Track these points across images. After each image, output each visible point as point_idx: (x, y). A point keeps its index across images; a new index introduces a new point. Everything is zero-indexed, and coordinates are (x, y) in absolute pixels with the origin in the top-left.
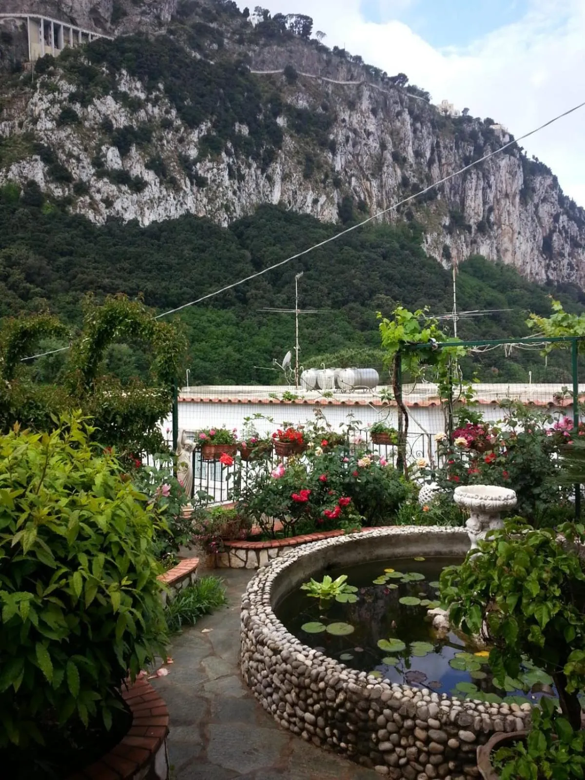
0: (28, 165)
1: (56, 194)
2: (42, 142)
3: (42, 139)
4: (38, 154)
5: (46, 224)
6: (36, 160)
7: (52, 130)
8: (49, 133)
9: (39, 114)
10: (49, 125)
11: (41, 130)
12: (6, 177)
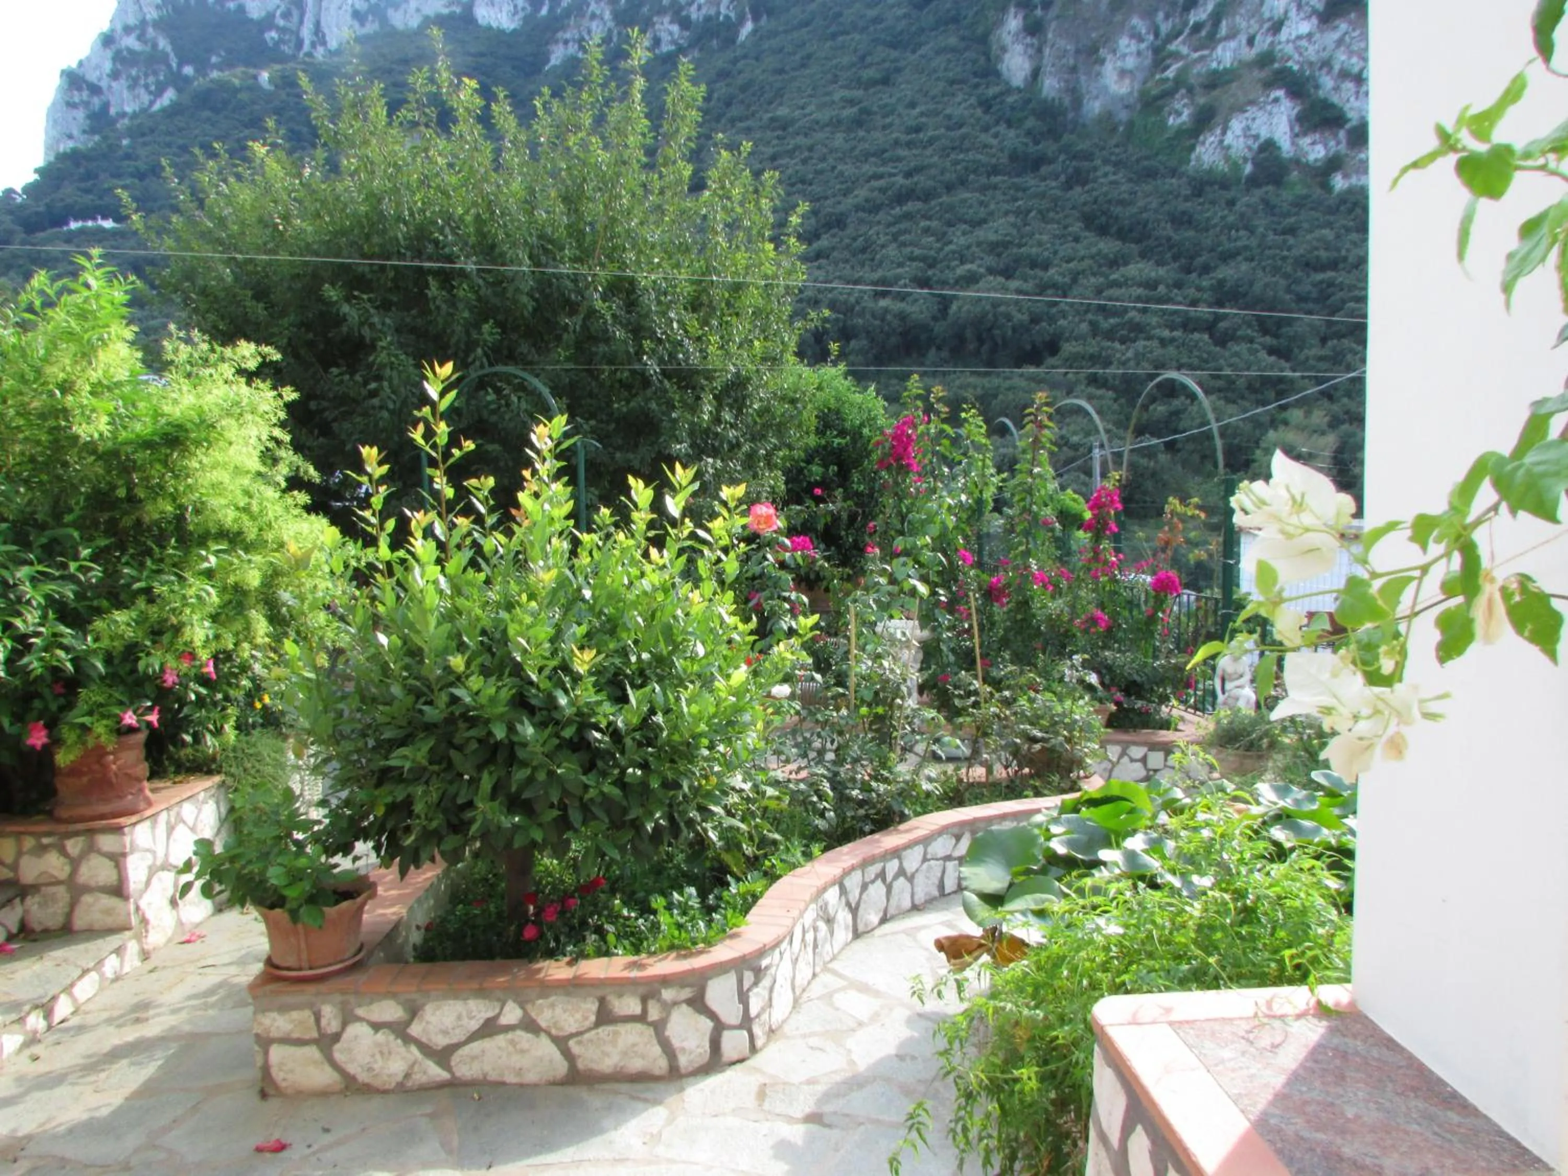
0: (1260, 114)
1: (1312, 158)
2: (1289, 64)
3: (1289, 59)
4: (1280, 88)
5: (1288, 215)
6: (1276, 100)
7: (1309, 36)
8: (1304, 43)
9: (1286, 12)
10: (1305, 27)
11: (1288, 41)
12: (1221, 141)
